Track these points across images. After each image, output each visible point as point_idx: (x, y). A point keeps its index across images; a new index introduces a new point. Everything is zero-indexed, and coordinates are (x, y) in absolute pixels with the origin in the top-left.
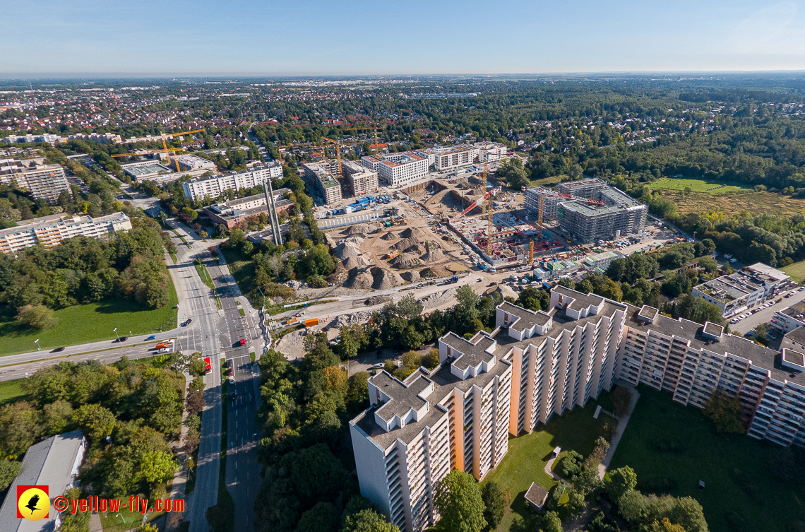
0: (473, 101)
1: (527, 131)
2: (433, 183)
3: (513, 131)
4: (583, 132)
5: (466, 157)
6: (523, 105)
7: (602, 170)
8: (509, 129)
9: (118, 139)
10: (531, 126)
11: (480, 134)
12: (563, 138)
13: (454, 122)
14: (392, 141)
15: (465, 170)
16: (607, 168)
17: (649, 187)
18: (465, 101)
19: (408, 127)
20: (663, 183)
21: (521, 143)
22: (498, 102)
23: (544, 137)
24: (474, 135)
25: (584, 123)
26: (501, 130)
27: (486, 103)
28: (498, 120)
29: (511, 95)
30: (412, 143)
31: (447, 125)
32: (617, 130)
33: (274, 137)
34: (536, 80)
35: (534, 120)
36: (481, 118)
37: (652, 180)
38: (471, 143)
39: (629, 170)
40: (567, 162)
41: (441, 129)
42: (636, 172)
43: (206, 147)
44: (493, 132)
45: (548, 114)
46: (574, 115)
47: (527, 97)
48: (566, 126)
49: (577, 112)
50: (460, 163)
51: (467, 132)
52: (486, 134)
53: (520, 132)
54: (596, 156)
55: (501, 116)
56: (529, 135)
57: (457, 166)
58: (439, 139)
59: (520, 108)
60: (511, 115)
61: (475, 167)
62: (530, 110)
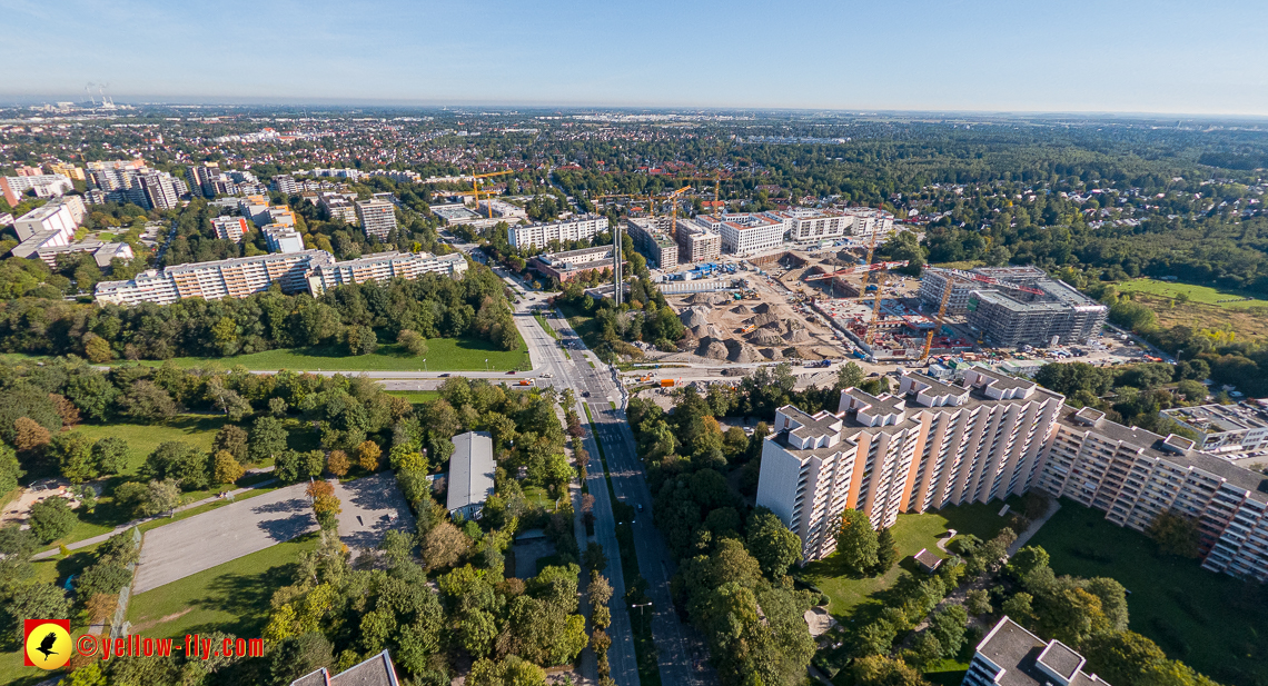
0: (839, 150)
1: (924, 197)
2: (788, 255)
3: (903, 195)
4: (1015, 203)
5: (834, 225)
6: (918, 159)
7: (1041, 258)
8: (897, 191)
9: (418, 178)
10: (932, 190)
11: (853, 196)
12: (981, 210)
13: (815, 179)
14: (728, 199)
15: (832, 242)
16: (1050, 256)
17: (1118, 287)
18: (828, 150)
19: (750, 182)
20: (1142, 284)
21: (914, 212)
22: (879, 155)
23: (952, 206)
24: (844, 198)
25: (1019, 191)
26: (884, 194)
27: (860, 154)
28: (879, 179)
29: (899, 143)
30: (758, 203)
31: (805, 182)
32: (1074, 204)
33: (582, 185)
34: (939, 122)
35: (935, 182)
36: (855, 174)
37: (1122, 279)
38: (838, 208)
39: (1086, 262)
40: (986, 243)
41: (795, 186)
42: (1097, 266)
43: (508, 193)
44: (872, 195)
45: (958, 175)
46: (1002, 178)
47: (924, 147)
48: (988, 194)
49: (1008, 173)
50: (826, 234)
51: (833, 193)
52: (861, 198)
53: (914, 198)
54: (1033, 238)
55: (885, 173)
56: (926, 203)
57: (821, 236)
58: (794, 200)
59: (913, 164)
60: (899, 173)
61: (846, 240)
62: (929, 167)
